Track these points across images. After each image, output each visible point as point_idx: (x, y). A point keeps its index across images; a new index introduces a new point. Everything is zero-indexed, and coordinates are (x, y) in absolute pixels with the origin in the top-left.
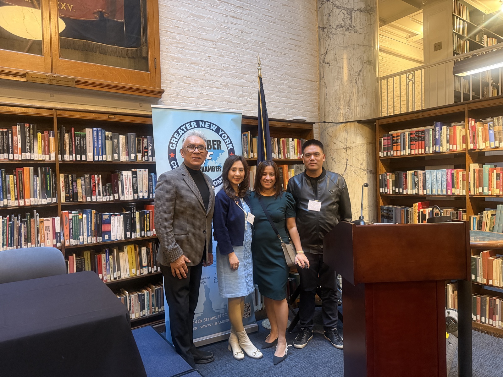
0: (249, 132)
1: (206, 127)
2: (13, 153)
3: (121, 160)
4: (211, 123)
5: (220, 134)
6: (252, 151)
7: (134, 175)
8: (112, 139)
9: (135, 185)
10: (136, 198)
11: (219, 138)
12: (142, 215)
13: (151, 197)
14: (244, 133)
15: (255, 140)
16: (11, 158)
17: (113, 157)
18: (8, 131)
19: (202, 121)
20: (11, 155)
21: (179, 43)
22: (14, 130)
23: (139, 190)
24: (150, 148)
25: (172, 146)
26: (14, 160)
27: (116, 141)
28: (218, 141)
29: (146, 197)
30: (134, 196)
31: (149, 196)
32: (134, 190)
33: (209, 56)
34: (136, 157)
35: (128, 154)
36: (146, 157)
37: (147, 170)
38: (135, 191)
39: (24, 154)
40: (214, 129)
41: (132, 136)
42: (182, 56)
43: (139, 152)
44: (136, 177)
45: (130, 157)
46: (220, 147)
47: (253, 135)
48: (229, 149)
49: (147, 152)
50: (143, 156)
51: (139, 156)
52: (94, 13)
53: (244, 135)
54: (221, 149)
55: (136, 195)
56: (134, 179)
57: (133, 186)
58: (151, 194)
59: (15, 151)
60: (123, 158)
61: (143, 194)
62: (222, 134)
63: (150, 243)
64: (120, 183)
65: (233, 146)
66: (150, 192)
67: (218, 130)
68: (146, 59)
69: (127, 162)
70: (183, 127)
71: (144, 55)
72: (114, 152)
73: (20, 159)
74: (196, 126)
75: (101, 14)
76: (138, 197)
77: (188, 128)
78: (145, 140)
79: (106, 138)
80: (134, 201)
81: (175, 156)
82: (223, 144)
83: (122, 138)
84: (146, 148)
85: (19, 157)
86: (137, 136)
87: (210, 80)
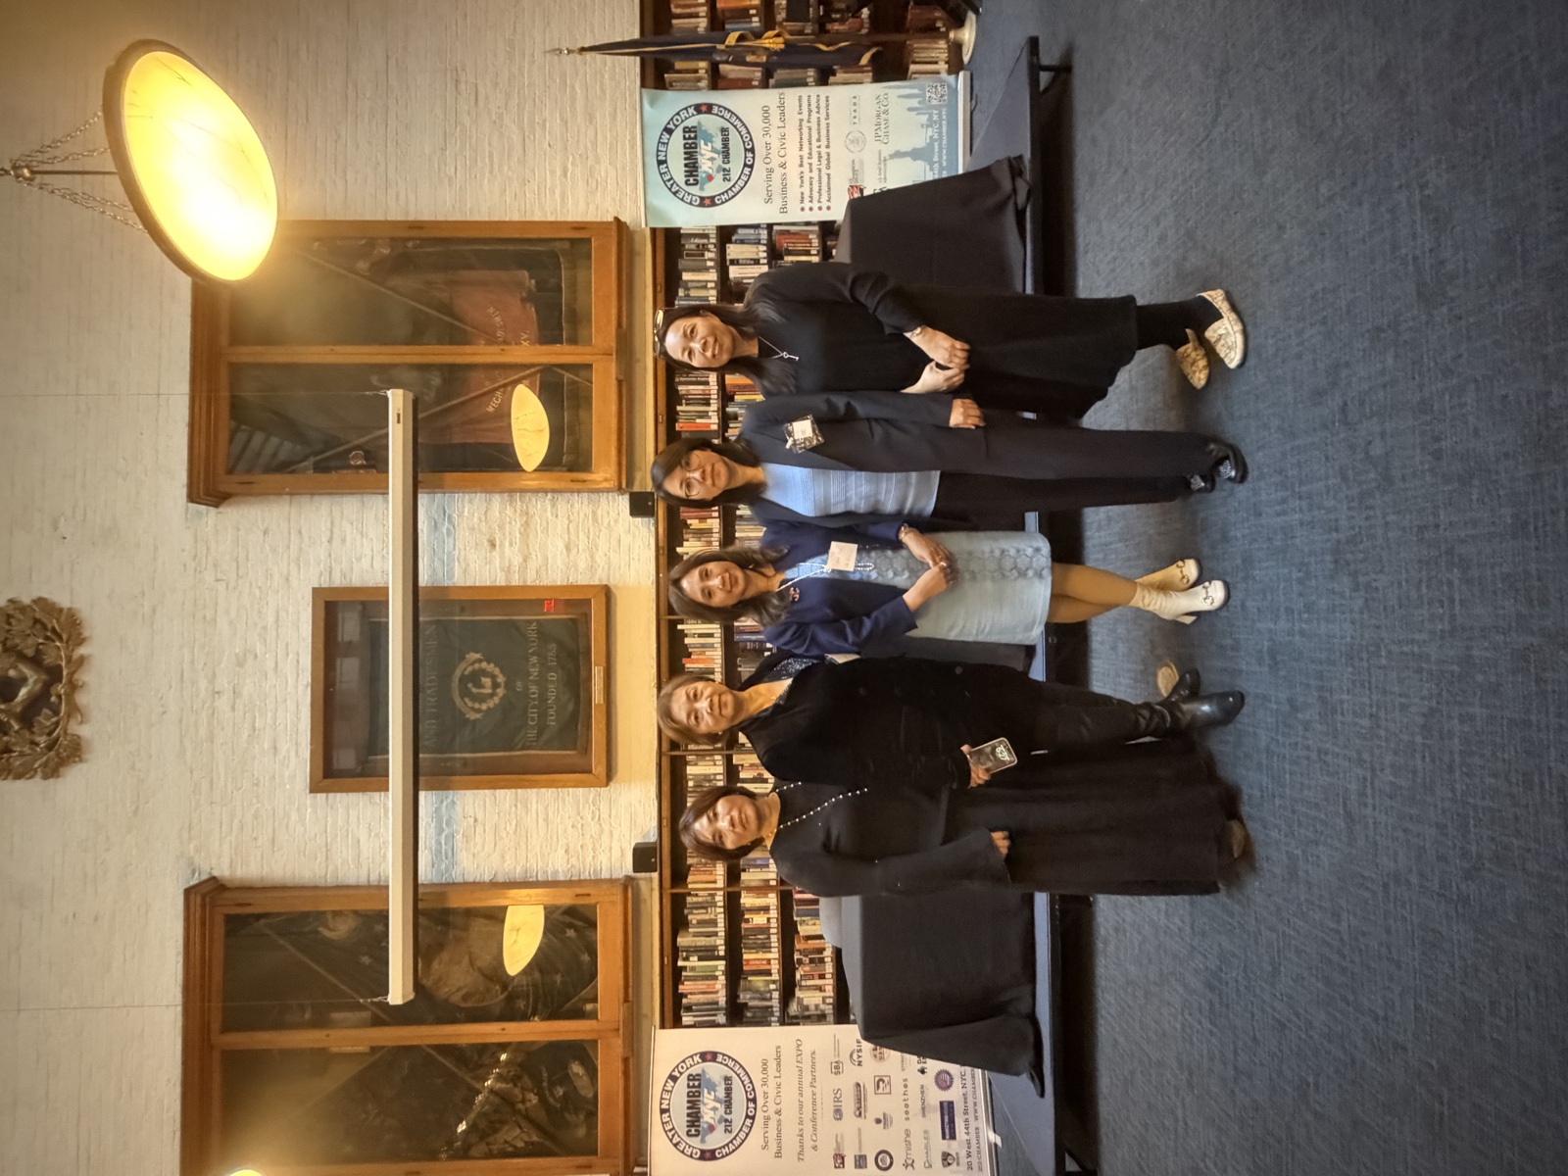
0: (666, 75)
1: (664, 149)
2: (710, 395)
3: (715, 278)
4: (659, 142)
5: (674, 128)
6: (696, 71)
7: (734, 262)
8: (687, 289)
9: (748, 262)
10: (765, 261)
11: (680, 129)
12: (790, 253)
13: (765, 242)
14: (668, 85)
15: (679, 65)
16: (716, 397)
17: (712, 288)
18: (687, 400)
19: (658, 156)
20: (712, 397)
21: (539, 195)
22: (684, 392)
23: (755, 257)
24: (697, 241)
25: (696, 201)
26: (718, 394)
27: (690, 284)
28: (684, 132)
29: (765, 248)
30: (764, 264)
31: (764, 245)
32: (755, 264)
33: (550, 145)
34: (710, 260)
35: (707, 269)
36: (709, 246)
37: (728, 245)
38: (757, 262)
39: (711, 384)
40: (668, 136)
41: (682, 263)
42: (557, 192)
43: (703, 255)
44: (738, 260)
45: (711, 267)
46: (693, 127)
47: (670, 69)
48: (695, 113)
49: (703, 245)
50: (709, 251)
51: (708, 255)
52: (525, 308)
53: (671, 86)
54: (695, 127)
55: (762, 261)
56: (741, 262)
57: (750, 264)
58: (762, 242)
59: (707, 392)
60: (713, 276)
61: (761, 252)
62: (674, 125)
63: (829, 243)
64: (745, 281)
65: (690, 107)
66: (758, 242)
67: (669, 131)
68: (572, 241)
69: (717, 272)
70: (669, 184)
71: (567, 245)
72: (705, 287)
73: (716, 387)
74: (665, 165)
75: (523, 300)
76: (765, 258)
77: (669, 177)
78: (687, 247)
79: (687, 296)
80: (769, 264)
81: (708, 198)
82: (690, 123)
83: (686, 276)
84: (698, 246)
85: (713, 388)
86: (682, 257)
87: (586, 147)
